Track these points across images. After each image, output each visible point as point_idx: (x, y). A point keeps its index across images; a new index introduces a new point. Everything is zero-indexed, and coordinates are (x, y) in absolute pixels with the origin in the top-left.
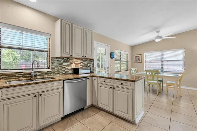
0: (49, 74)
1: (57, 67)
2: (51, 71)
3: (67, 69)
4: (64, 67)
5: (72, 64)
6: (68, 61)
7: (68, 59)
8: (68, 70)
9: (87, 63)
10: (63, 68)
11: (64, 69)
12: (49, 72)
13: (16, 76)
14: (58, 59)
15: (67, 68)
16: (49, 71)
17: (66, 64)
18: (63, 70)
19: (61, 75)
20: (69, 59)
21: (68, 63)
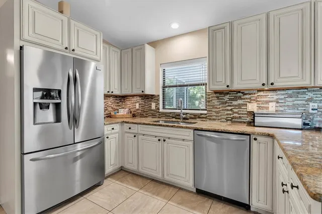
0: (203, 118)
1: (216, 108)
2: (206, 114)
3: (236, 113)
4: (229, 108)
5: (249, 102)
6: (240, 98)
7: (239, 92)
8: (239, 114)
9: (306, 101)
10: (228, 110)
11: (230, 112)
12: (202, 116)
13: (169, 116)
14: (218, 95)
15: (235, 110)
16: (203, 114)
17: (235, 103)
18: (227, 114)
19: (224, 122)
20: (242, 93)
21: (240, 102)
